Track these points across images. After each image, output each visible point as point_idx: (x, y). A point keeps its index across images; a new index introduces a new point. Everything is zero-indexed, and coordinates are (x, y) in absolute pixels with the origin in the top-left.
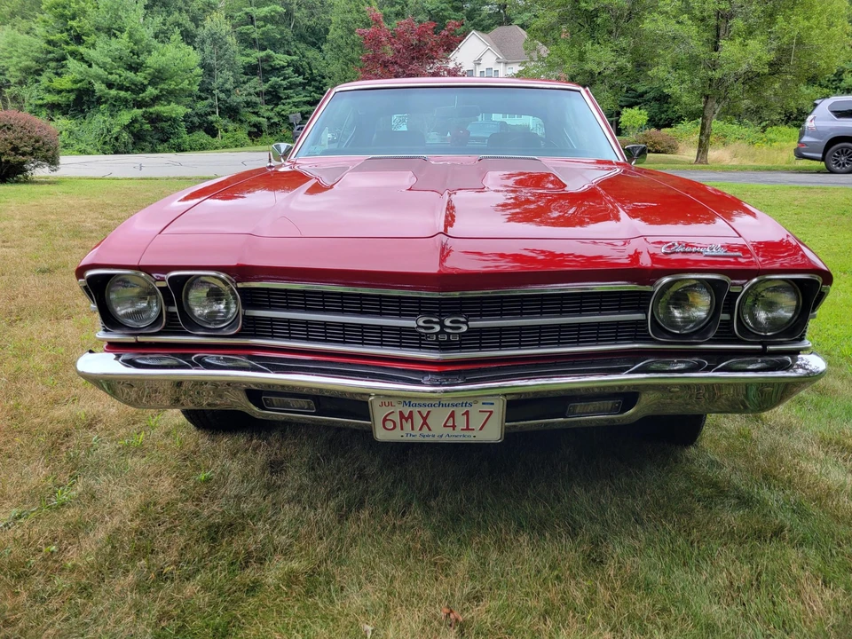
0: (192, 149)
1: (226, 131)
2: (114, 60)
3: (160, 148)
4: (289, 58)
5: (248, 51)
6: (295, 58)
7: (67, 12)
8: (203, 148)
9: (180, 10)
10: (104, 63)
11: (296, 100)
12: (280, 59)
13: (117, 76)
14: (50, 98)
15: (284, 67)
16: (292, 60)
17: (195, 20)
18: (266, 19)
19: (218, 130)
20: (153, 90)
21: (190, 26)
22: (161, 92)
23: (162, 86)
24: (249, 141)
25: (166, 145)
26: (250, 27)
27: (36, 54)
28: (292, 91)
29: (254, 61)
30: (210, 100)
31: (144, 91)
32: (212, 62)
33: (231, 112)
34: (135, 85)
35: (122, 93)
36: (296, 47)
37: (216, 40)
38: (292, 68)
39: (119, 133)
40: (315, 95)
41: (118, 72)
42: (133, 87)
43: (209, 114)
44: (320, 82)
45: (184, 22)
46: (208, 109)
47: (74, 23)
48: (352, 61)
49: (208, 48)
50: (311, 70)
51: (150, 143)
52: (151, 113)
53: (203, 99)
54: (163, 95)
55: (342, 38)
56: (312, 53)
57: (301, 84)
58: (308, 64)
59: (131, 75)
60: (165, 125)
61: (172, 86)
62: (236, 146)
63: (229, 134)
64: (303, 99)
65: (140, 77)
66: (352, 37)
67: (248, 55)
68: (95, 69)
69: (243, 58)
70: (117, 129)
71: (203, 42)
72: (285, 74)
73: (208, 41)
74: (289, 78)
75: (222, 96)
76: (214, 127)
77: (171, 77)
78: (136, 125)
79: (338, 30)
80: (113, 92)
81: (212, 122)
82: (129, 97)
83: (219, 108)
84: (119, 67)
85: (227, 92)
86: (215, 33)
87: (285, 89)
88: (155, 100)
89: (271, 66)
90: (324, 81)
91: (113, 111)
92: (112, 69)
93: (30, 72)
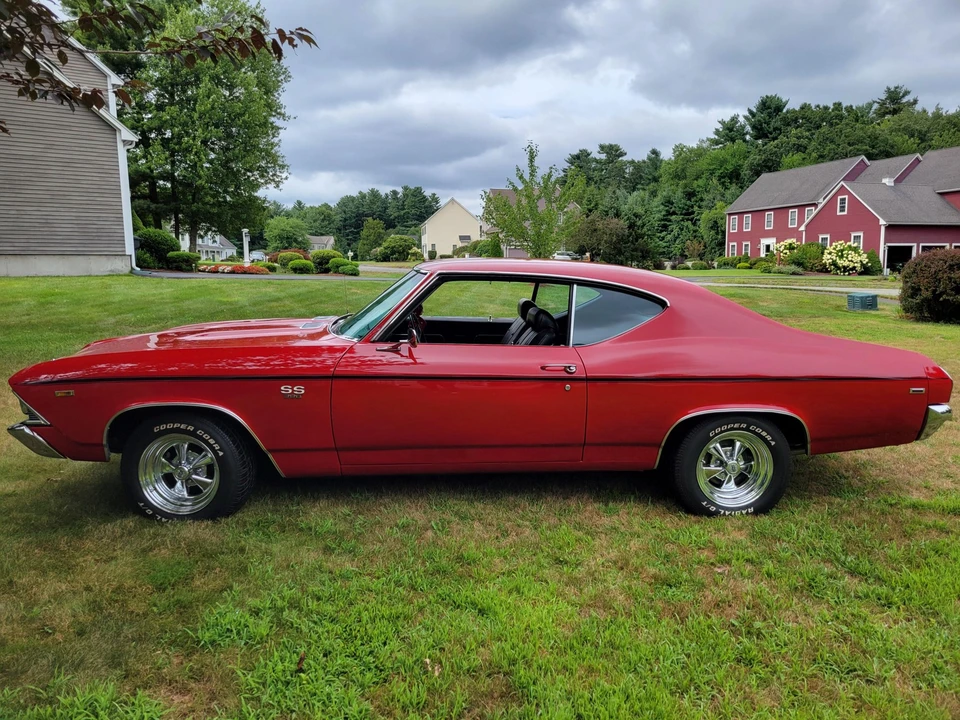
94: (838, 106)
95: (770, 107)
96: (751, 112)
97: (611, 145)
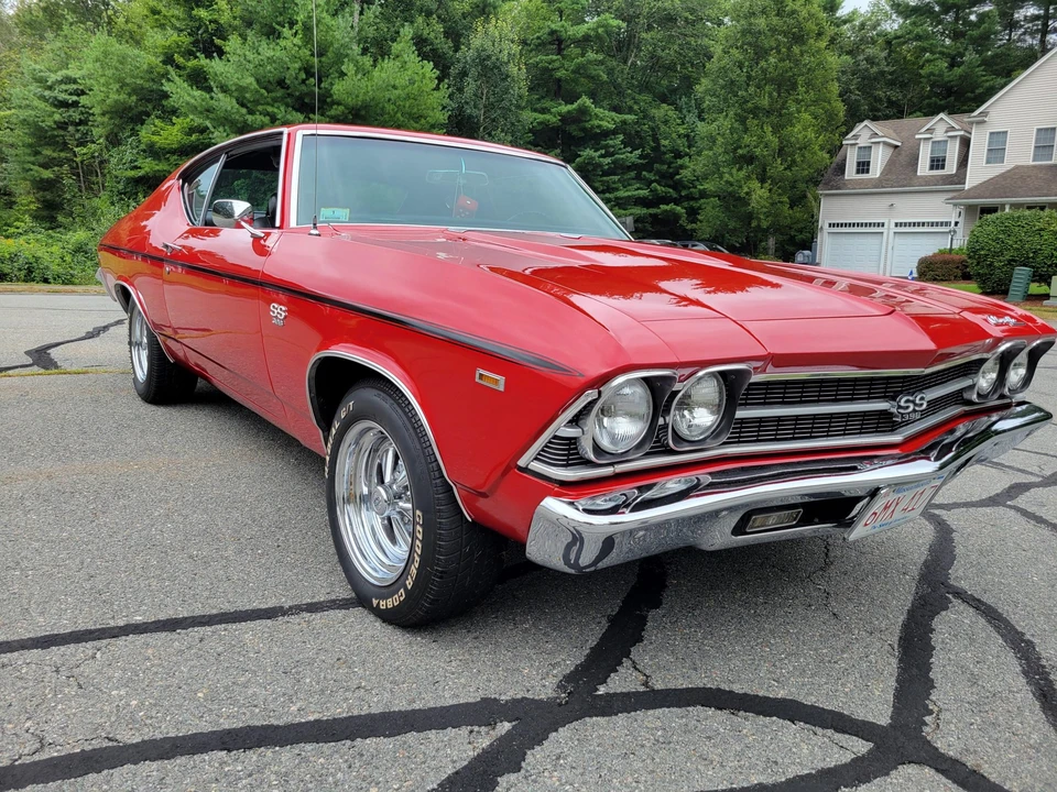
2: (264, 84)
4: (618, 117)
5: (547, 103)
6: (630, 117)
9: (429, 14)
10: (241, 89)
11: (622, 193)
12: (605, 118)
13: (266, 120)
14: (150, 166)
15: (606, 134)
16: (624, 122)
17: (455, 35)
18: (585, 41)
21: (445, 46)
26: (555, 57)
27: (139, 82)
28: (616, 178)
29: (552, 119)
32: (475, 112)
36: (633, 99)
37: (489, 69)
38: (621, 137)
40: (659, 187)
41: (270, 109)
44: (669, 164)
45: (432, 35)
47: (202, 13)
48: (755, 111)
49: (470, 86)
50: (656, 140)
55: (741, 66)
56: (663, 111)
57: (634, 167)
58: (653, 129)
64: (636, 192)
66: (763, 63)
67: (544, 111)
68: (226, 103)
69: (536, 115)
71: (464, 74)
72: (606, 147)
73: (473, 72)
74: (612, 154)
79: (734, 51)
84: (275, 100)
86: (489, 57)
87: (606, 174)
89: (584, 130)
90: (680, 162)
91: (257, 191)
92: (257, 102)
93: (129, 117)
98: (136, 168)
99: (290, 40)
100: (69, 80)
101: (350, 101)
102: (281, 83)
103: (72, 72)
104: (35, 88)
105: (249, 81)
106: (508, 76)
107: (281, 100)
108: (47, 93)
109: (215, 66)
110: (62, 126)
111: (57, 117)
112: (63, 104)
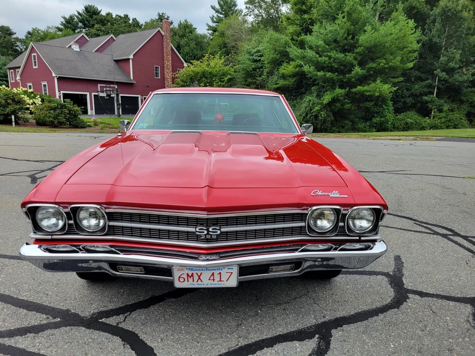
0: (395, 128)
1: (440, 111)
2: (327, 43)
3: (361, 126)
7: (304, 7)
8: (407, 127)
10: (318, 47)
13: (327, 59)
14: (282, 83)
19: (431, 110)
20: (359, 70)
22: (368, 71)
23: (372, 65)
24: (465, 122)
25: (368, 123)
27: (281, 49)
30: (430, 81)
31: (350, 71)
33: (452, 92)
34: (345, 66)
35: (329, 74)
37: (449, 16)
39: (319, 111)
41: (329, 54)
42: (342, 67)
43: (426, 95)
46: (426, 90)
47: (306, 16)
51: (352, 121)
52: (356, 93)
53: (422, 80)
54: (370, 75)
59: (341, 56)
60: (369, 104)
61: (382, 64)
62: (448, 127)
63: (443, 115)
65: (350, 57)
68: (310, 53)
70: (317, 108)
71: (434, 21)
73: (439, 20)
75: (444, 75)
76: (428, 107)
77: (383, 56)
78: (338, 105)
80: (321, 73)
81: (427, 102)
82: (335, 78)
83: (438, 89)
84: (331, 49)
85: (450, 71)
88: (363, 80)
91: (321, 92)
92: (324, 51)
93: (277, 63)
94: (126, 16)
95: (91, 12)
96: (79, 13)
97: (3, 26)
98: (277, 84)
99: (341, 20)
100: (259, 51)
101: (367, 45)
102: (335, 41)
103: (260, 48)
104: (247, 56)
105: (321, 43)
106: (461, 18)
107: (334, 49)
108: (251, 57)
109: (308, 38)
110: (255, 69)
111: (253, 66)
112: (256, 61)
